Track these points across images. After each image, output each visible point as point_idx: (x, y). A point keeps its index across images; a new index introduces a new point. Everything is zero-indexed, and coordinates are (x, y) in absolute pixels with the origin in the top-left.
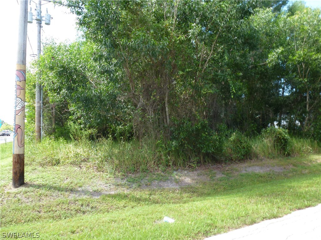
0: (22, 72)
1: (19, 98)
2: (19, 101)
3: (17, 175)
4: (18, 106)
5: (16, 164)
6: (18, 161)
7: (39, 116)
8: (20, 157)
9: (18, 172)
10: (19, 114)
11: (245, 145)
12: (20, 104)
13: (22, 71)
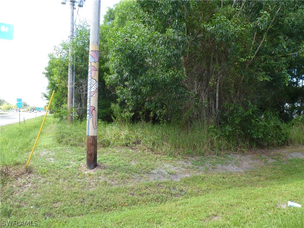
0: (97, 53)
1: (94, 79)
2: (93, 82)
3: (92, 157)
4: (93, 87)
5: (91, 146)
6: (93, 143)
7: (72, 97)
8: (94, 139)
9: (92, 154)
10: (94, 96)
11: (284, 132)
12: (94, 86)
13: (97, 51)
